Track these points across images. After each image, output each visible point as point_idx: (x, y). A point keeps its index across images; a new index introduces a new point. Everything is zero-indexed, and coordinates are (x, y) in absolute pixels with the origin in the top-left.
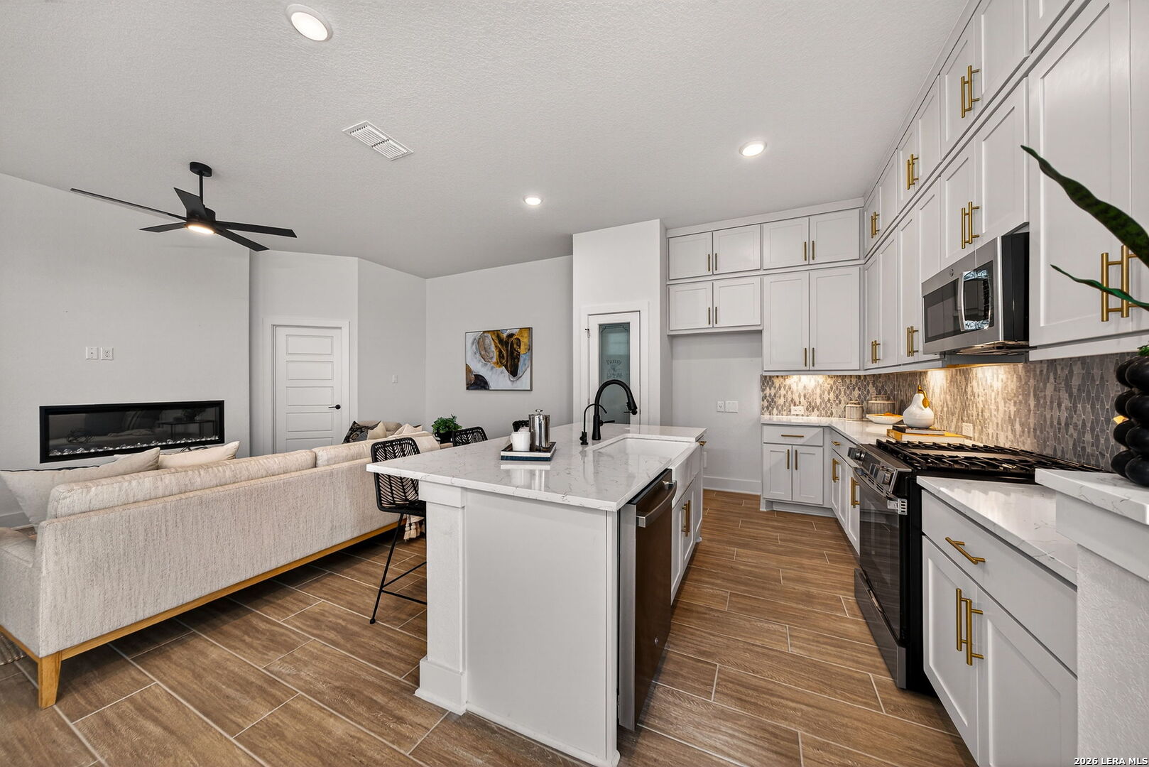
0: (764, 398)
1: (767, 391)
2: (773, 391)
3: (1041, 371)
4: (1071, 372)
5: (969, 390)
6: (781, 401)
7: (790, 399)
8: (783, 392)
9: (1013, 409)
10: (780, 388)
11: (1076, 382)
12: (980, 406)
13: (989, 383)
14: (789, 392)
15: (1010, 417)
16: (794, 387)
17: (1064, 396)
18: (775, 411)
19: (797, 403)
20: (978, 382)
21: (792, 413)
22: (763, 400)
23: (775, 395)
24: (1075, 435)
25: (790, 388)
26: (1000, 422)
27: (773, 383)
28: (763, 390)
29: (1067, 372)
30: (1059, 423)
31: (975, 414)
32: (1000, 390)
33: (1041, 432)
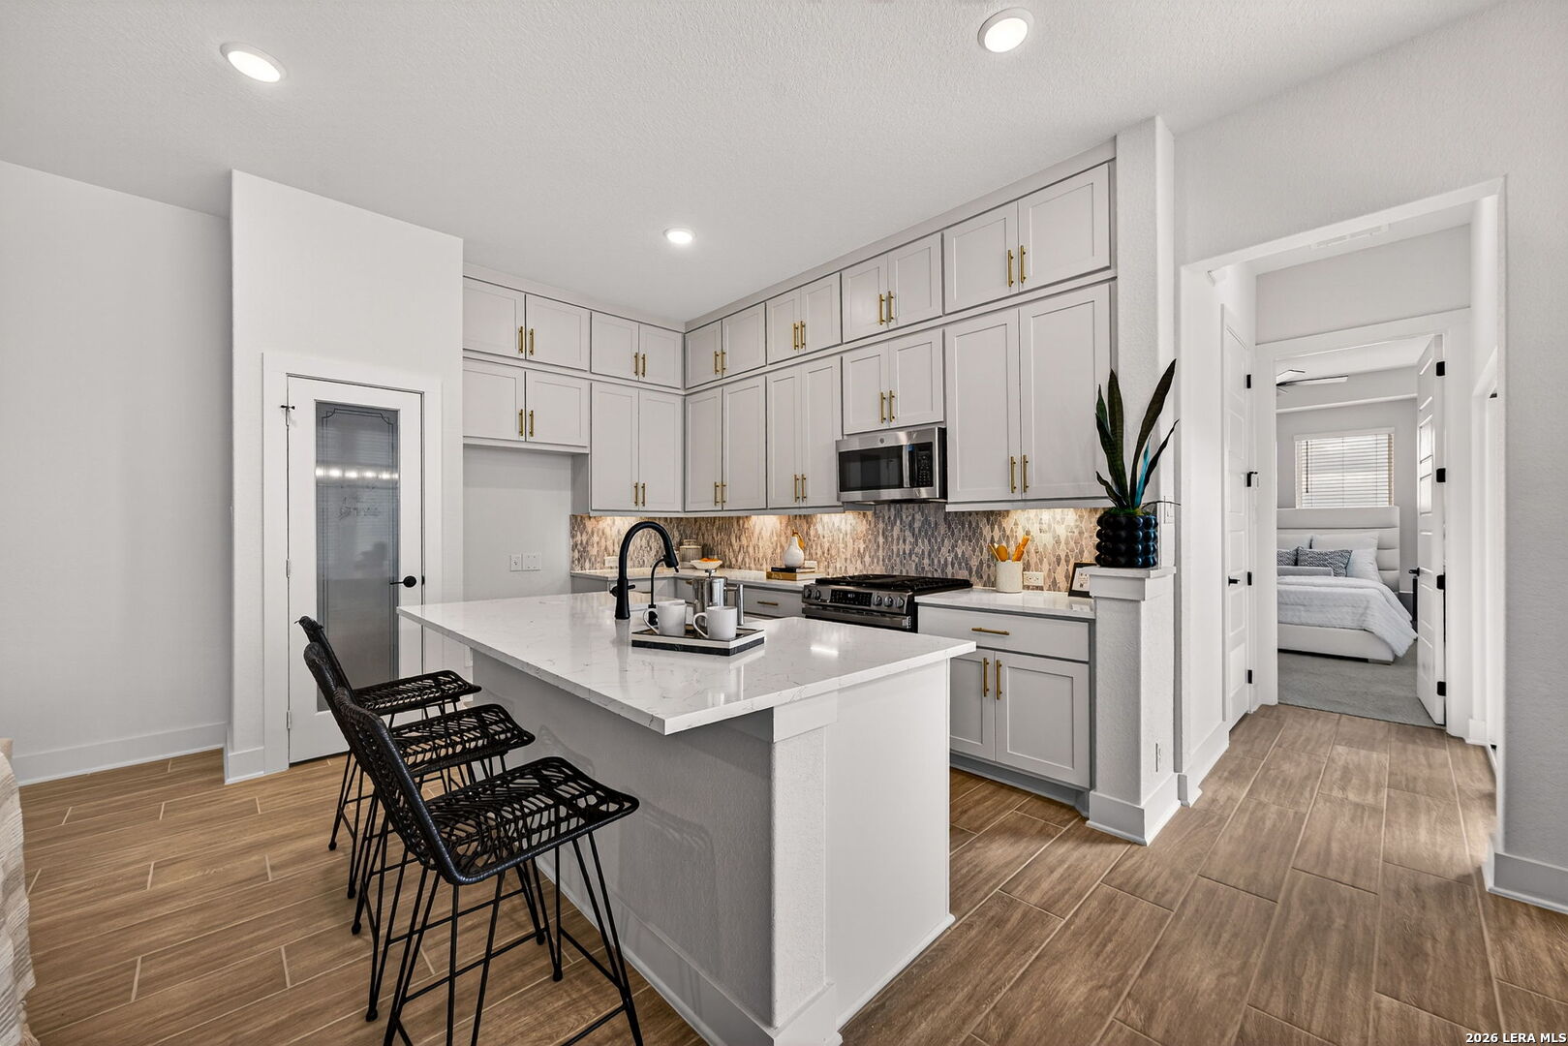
0: (575, 547)
1: (579, 538)
2: (585, 538)
3: (889, 518)
4: (913, 518)
5: (812, 532)
6: (594, 551)
7: (603, 548)
8: (596, 538)
9: (862, 546)
10: (593, 533)
11: (917, 525)
12: (826, 545)
13: (836, 526)
14: (603, 540)
15: (859, 552)
16: (608, 531)
17: (907, 533)
18: (587, 565)
19: (611, 552)
20: (824, 527)
21: (607, 565)
22: (573, 551)
23: (587, 543)
24: (917, 560)
25: (603, 533)
26: (849, 556)
27: (584, 525)
28: (573, 536)
29: (910, 518)
30: (904, 553)
31: (819, 552)
32: (849, 532)
33: (889, 560)
